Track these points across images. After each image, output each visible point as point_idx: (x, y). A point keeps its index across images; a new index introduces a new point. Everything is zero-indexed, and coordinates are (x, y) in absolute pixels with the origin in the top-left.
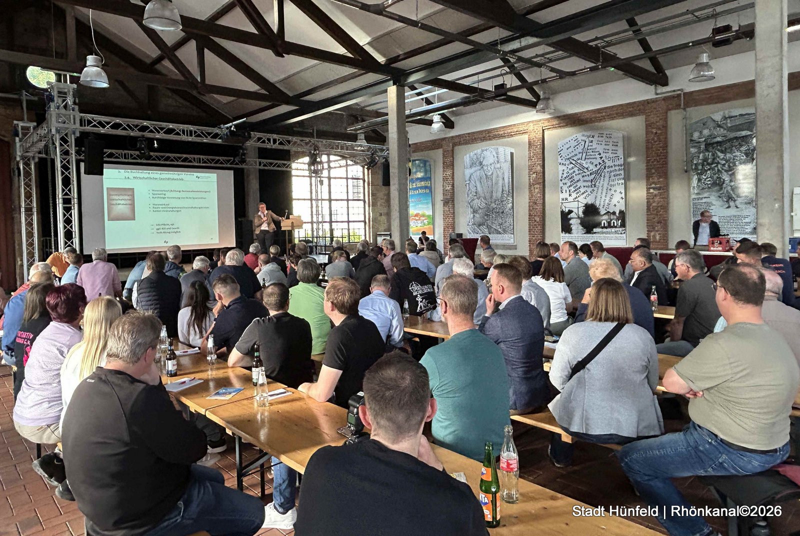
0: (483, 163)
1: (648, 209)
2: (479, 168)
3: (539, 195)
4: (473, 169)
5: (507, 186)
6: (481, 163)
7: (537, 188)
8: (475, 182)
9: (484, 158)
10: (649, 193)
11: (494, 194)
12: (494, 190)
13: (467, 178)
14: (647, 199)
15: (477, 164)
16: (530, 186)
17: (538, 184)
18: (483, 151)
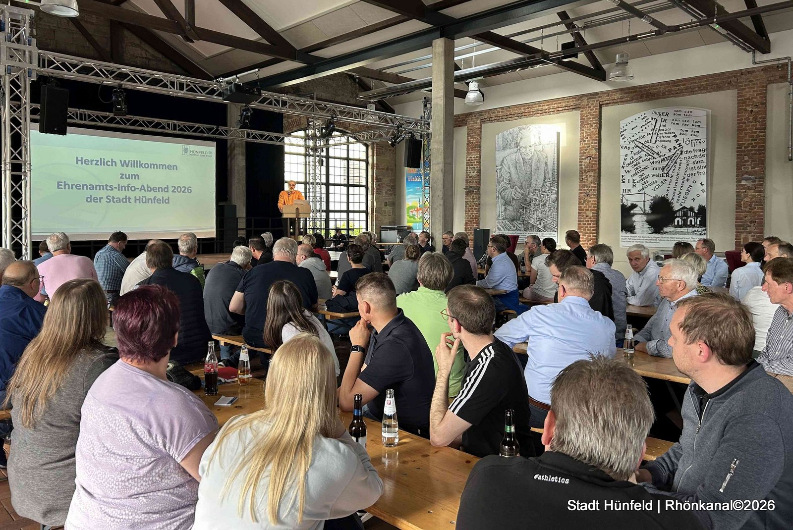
0: (521, 144)
1: (738, 205)
2: (515, 150)
3: (593, 185)
4: (507, 152)
5: (550, 172)
6: (517, 145)
7: (590, 176)
8: (509, 168)
9: (521, 138)
10: (740, 185)
11: (534, 183)
12: (534, 177)
13: (498, 163)
14: (737, 192)
15: (513, 145)
16: (581, 173)
17: (591, 171)
18: (520, 129)
